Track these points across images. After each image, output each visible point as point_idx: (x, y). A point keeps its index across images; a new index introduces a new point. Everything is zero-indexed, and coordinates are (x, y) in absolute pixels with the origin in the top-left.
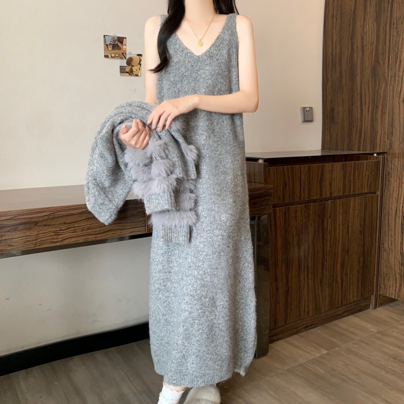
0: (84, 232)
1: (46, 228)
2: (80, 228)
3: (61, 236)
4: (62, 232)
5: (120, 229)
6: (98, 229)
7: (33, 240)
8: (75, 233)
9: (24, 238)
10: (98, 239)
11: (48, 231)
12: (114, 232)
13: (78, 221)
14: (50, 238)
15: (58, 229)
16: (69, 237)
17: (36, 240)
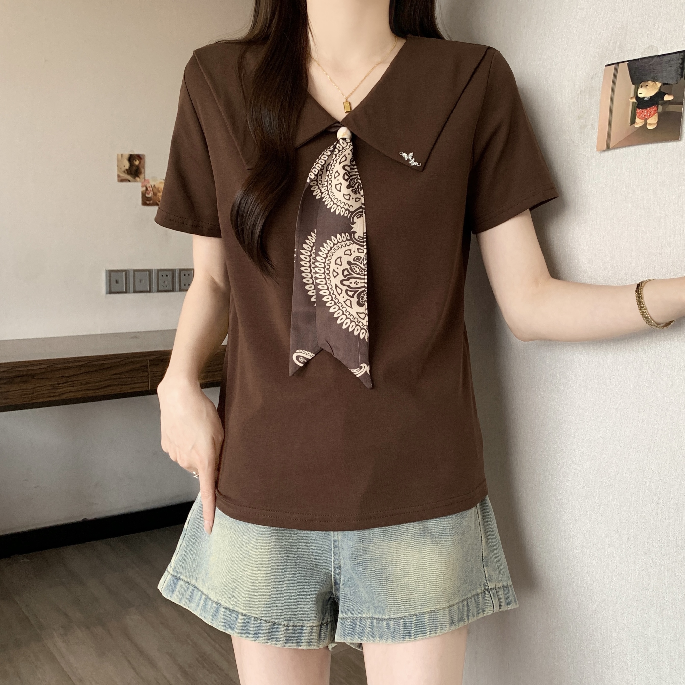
0: (83, 386)
1: (43, 381)
2: (78, 382)
3: (59, 390)
4: (60, 385)
5: (121, 385)
6: (97, 384)
7: (30, 394)
8: (75, 388)
9: (19, 391)
10: (97, 394)
11: (45, 384)
12: (115, 387)
13: (76, 375)
14: (47, 392)
15: (56, 383)
16: (68, 391)
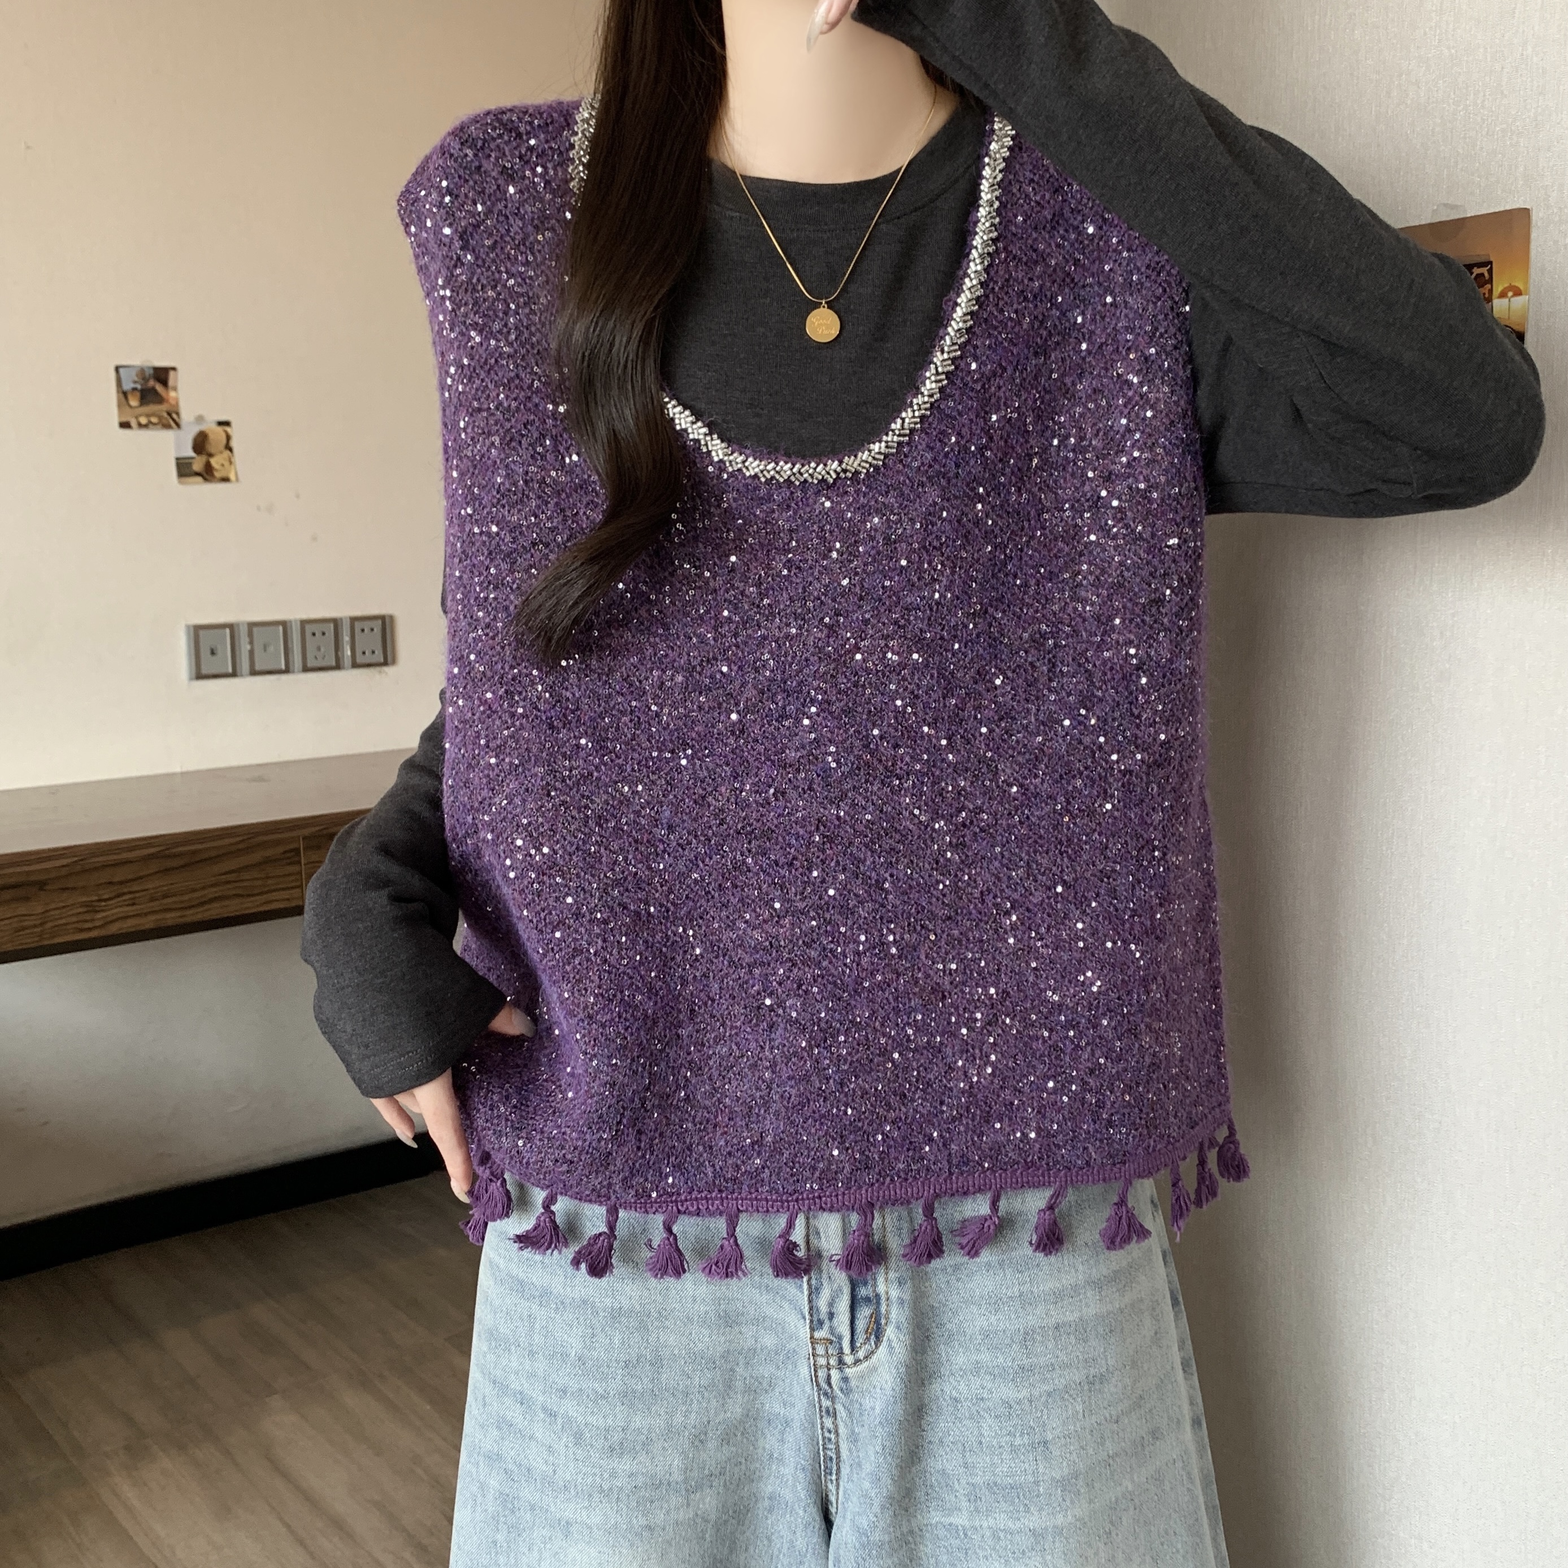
1: (65, 895)
5: (242, 896)
7: (35, 926)
8: (134, 908)
10: (188, 920)
11: (70, 902)
12: (227, 903)
13: (141, 878)
16: (122, 915)
17: (42, 924)
